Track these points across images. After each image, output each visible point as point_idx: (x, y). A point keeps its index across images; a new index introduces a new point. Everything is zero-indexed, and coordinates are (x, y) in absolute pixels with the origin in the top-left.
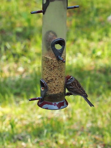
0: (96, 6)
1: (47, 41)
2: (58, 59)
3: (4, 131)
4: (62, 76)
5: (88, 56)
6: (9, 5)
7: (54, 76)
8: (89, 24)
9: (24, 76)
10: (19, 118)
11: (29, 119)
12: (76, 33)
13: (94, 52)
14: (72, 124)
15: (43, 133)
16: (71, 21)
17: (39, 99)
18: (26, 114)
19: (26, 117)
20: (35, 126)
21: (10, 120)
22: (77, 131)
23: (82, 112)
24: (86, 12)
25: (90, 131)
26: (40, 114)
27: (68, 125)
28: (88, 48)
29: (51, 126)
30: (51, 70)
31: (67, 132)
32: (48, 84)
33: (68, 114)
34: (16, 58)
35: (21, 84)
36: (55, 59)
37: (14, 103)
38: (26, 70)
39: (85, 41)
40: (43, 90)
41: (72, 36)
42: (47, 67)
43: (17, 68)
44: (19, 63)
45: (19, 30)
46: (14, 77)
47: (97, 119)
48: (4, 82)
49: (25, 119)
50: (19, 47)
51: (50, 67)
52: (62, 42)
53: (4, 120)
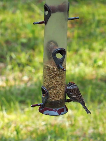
0: (97, 18)
1: (48, 50)
2: (59, 68)
3: (10, 137)
4: (62, 84)
5: (90, 66)
6: (15, 17)
7: (55, 84)
8: (90, 35)
9: (29, 84)
10: (24, 124)
11: (34, 126)
12: (78, 43)
13: (95, 62)
14: (75, 130)
15: (47, 139)
16: (73, 32)
17: (40, 105)
18: (30, 120)
19: (30, 124)
20: (39, 132)
21: (15, 127)
22: (79, 137)
23: (84, 119)
24: (88, 23)
25: (91, 137)
26: (44, 121)
27: (71, 131)
28: (90, 58)
29: (55, 132)
30: (52, 78)
31: (70, 137)
32: (49, 91)
33: (71, 121)
34: (21, 68)
35: (26, 92)
36: (56, 68)
37: (19, 111)
38: (30, 79)
39: (87, 51)
40: (44, 96)
41: (75, 46)
42: (48, 75)
43: (22, 77)
44: (24, 72)
45: (24, 41)
46: (19, 85)
47: (98, 125)
48: (10, 90)
49: (30, 126)
50: (23, 57)
51: (51, 75)
52: (62, 52)
53: (10, 127)
